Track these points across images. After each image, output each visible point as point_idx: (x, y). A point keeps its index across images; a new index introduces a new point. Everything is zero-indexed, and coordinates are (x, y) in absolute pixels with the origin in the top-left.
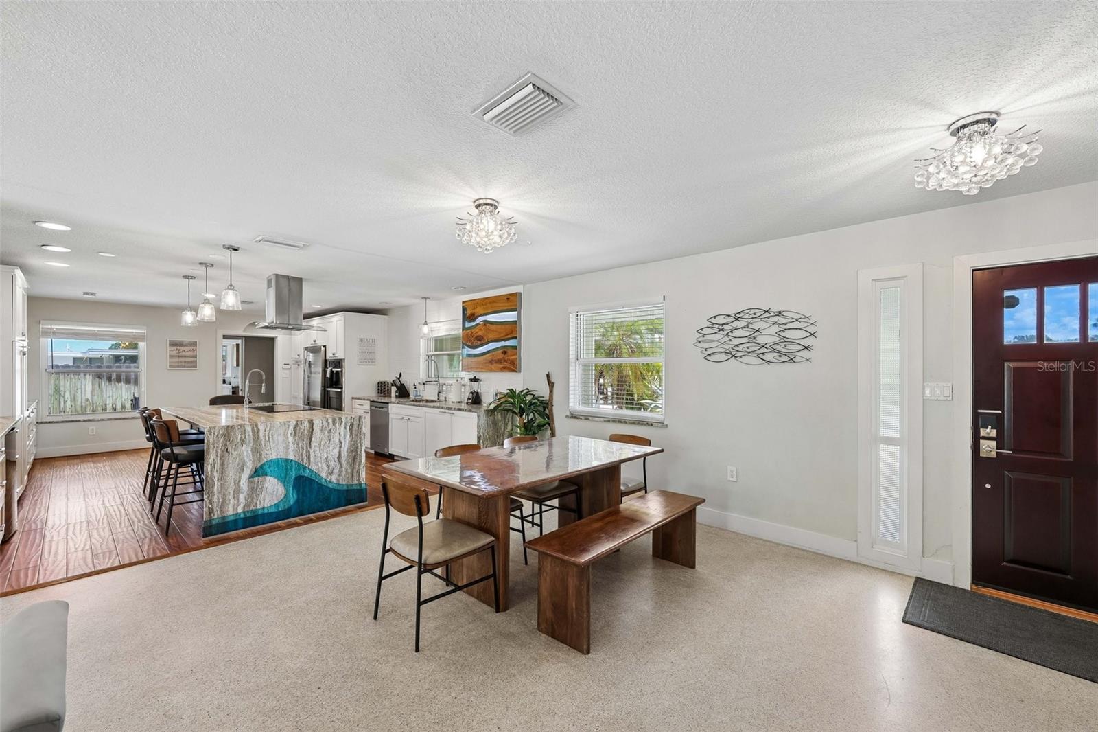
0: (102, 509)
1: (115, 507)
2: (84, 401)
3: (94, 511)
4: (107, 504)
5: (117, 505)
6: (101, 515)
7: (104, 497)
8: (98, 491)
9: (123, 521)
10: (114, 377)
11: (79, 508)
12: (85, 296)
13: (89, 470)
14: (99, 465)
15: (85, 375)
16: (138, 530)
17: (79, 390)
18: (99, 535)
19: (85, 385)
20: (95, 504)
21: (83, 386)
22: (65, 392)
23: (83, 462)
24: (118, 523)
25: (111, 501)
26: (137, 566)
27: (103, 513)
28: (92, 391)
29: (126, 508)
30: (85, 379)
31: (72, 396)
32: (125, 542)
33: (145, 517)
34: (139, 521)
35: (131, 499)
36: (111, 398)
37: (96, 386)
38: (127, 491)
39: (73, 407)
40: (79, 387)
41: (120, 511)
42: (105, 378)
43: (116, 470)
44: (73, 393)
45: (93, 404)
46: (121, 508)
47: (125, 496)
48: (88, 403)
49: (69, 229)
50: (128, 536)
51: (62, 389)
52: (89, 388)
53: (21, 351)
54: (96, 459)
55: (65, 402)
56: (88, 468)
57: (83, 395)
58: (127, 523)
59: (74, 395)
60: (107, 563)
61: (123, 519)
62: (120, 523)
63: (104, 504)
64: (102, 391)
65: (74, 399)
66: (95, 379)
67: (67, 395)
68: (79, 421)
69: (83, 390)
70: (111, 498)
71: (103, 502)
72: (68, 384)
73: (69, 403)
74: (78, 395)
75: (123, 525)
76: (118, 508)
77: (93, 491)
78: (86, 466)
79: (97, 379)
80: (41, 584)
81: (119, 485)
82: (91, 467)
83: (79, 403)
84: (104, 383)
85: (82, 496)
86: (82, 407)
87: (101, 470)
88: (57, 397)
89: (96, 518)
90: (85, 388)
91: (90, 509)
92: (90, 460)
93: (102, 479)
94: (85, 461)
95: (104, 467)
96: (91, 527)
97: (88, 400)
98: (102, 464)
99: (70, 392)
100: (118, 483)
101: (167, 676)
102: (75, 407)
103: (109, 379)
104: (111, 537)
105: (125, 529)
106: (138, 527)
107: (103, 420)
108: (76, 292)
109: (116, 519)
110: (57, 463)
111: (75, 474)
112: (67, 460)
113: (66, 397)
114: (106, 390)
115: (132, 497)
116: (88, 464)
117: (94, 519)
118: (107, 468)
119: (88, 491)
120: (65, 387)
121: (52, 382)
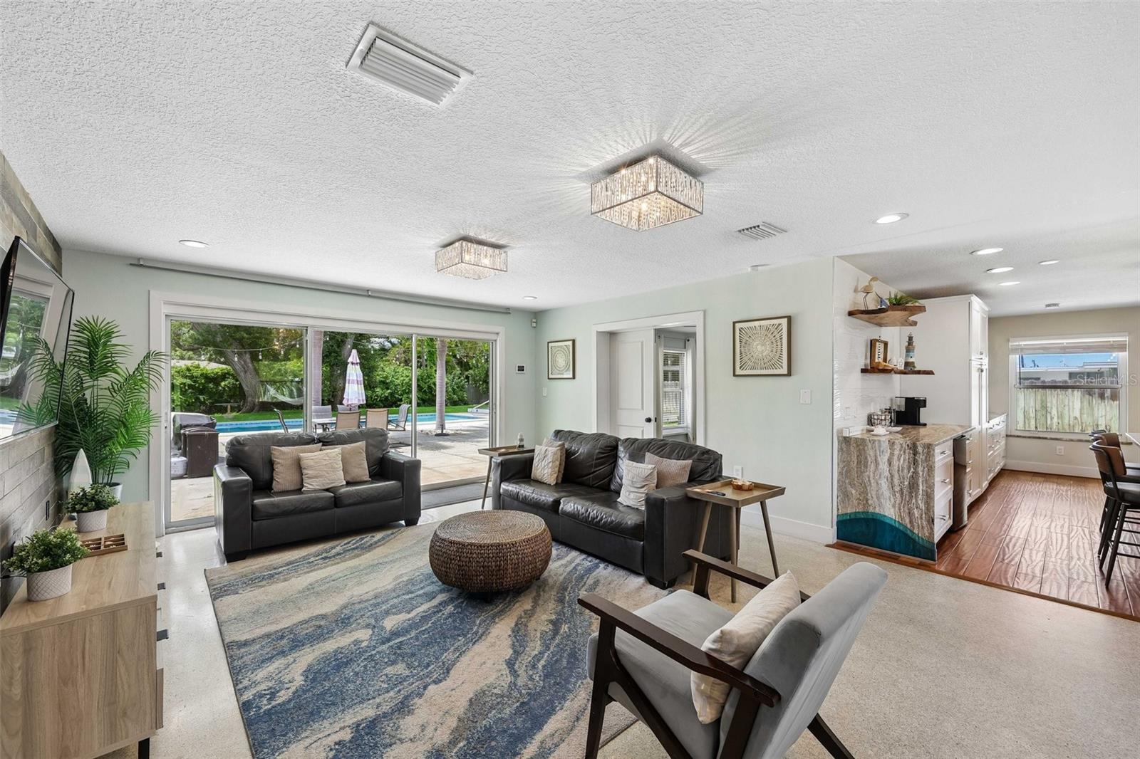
0: (1045, 533)
1: (1059, 535)
2: (1072, 419)
3: (1036, 533)
4: (1052, 530)
5: (1062, 534)
6: (1040, 539)
7: (1052, 521)
8: (1049, 513)
9: (1061, 552)
10: (1108, 393)
11: (1024, 524)
12: (1048, 308)
13: (1050, 491)
14: (1062, 488)
15: (1073, 391)
16: (1074, 567)
17: (1067, 408)
18: (1031, 556)
19: (1073, 402)
20: (1040, 526)
21: (1071, 404)
22: (1052, 408)
23: (1047, 481)
24: (1055, 552)
25: (1058, 527)
26: (1055, 603)
27: (1044, 537)
28: (1081, 409)
29: (1071, 541)
30: (1073, 395)
31: (1060, 414)
32: (1054, 572)
33: (1089, 557)
34: (1079, 559)
35: (1082, 533)
36: (1103, 418)
37: (1086, 404)
38: (1080, 522)
39: (1060, 425)
40: (1067, 403)
41: (1062, 540)
42: (1097, 395)
43: (1079, 498)
44: (1060, 409)
45: (1082, 423)
46: (1066, 539)
47: (1075, 528)
48: (1075, 421)
49: (1001, 249)
50: (1059, 569)
51: (1049, 405)
52: (1077, 405)
53: (979, 369)
54: (1060, 481)
55: (1052, 418)
56: (1050, 488)
57: (1071, 413)
58: (1064, 555)
59: (1062, 412)
60: (1025, 586)
61: (1062, 549)
62: (1057, 554)
63: (1049, 528)
64: (1092, 409)
65: (1061, 416)
66: (1084, 396)
67: (1054, 412)
68: (1046, 438)
69: (1071, 407)
70: (1059, 525)
71: (1050, 525)
72: (1054, 402)
73: (1055, 420)
74: (1066, 412)
75: (1059, 556)
76: (1062, 537)
77: (1044, 512)
78: (1048, 486)
79: (1087, 396)
80: (965, 577)
81: (1075, 515)
82: (1053, 489)
83: (1066, 421)
84: (1096, 401)
85: (1030, 514)
86: (1069, 425)
87: (1062, 494)
88: (1044, 412)
89: (1035, 539)
90: (1073, 405)
91: (1033, 528)
92: (1056, 480)
93: (1059, 502)
94: (1050, 482)
95: (1067, 491)
96: (1027, 546)
97: (1076, 418)
98: (1065, 488)
99: (1057, 408)
100: (1074, 511)
101: (1037, 727)
102: (1063, 425)
103: (1102, 396)
104: (1042, 563)
105: (1059, 561)
106: (1075, 565)
107: (1072, 440)
108: (1038, 306)
109: (1055, 547)
110: (1022, 478)
111: (1034, 492)
112: (1033, 476)
113: (1053, 414)
114: (1098, 409)
115: (1083, 531)
116: (1051, 484)
117: (1033, 539)
118: (1069, 492)
119: (1038, 511)
120: (1052, 402)
121: (1039, 397)
